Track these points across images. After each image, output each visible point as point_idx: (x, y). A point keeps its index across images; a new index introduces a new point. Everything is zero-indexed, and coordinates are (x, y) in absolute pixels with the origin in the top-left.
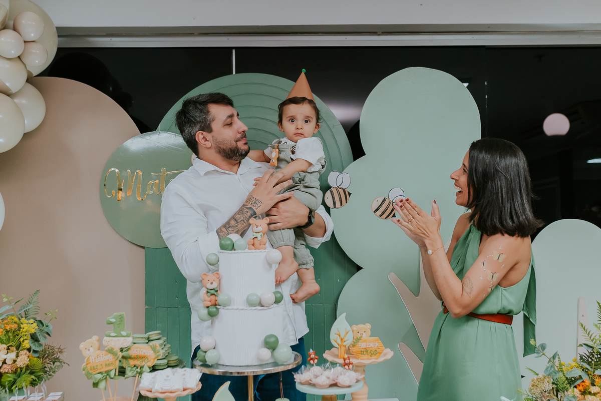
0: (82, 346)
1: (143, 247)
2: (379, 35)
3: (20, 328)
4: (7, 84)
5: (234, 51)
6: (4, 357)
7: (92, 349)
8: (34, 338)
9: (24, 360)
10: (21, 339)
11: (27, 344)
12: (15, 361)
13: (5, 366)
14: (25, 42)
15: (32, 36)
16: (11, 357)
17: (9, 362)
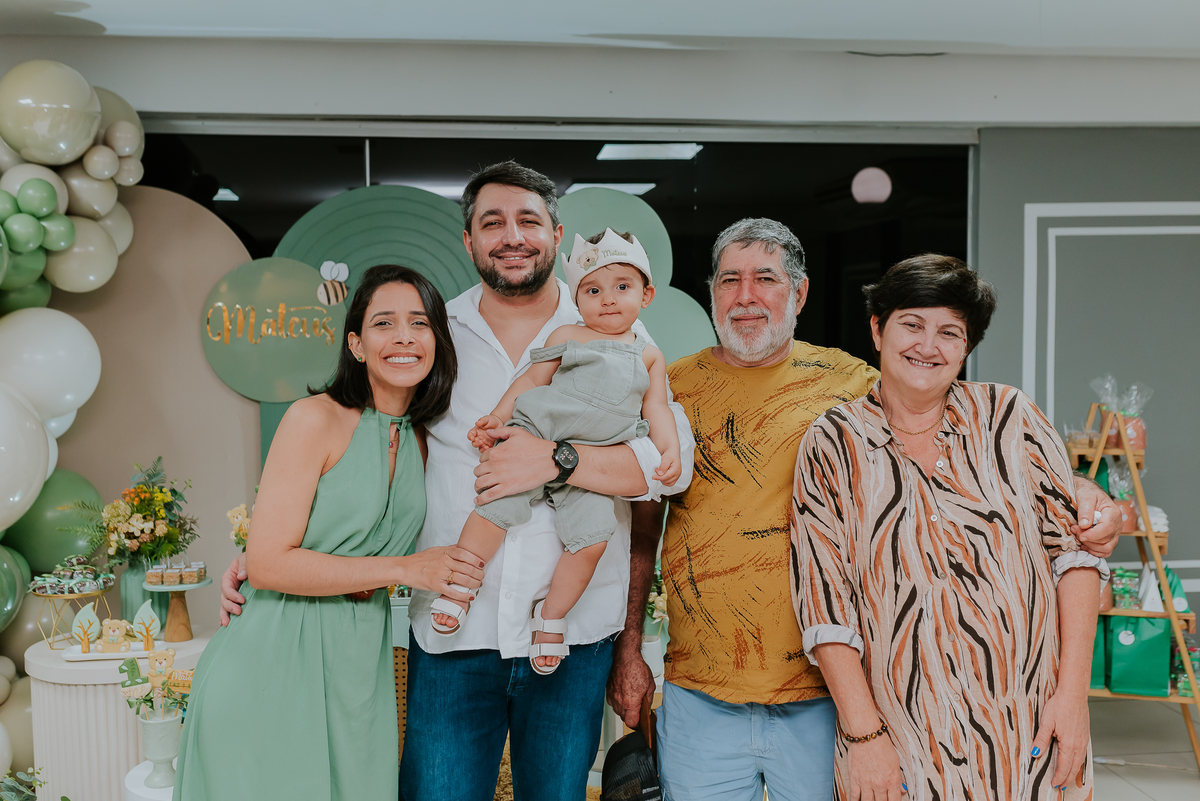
0: (229, 514)
1: (258, 402)
2: (558, 125)
3: (152, 499)
4: (96, 208)
5: (367, 143)
6: (142, 526)
7: (240, 517)
8: (168, 506)
9: (162, 529)
10: (157, 509)
11: (163, 513)
12: (152, 531)
13: (143, 535)
14: (120, 158)
15: (127, 150)
16: (149, 526)
17: (147, 531)
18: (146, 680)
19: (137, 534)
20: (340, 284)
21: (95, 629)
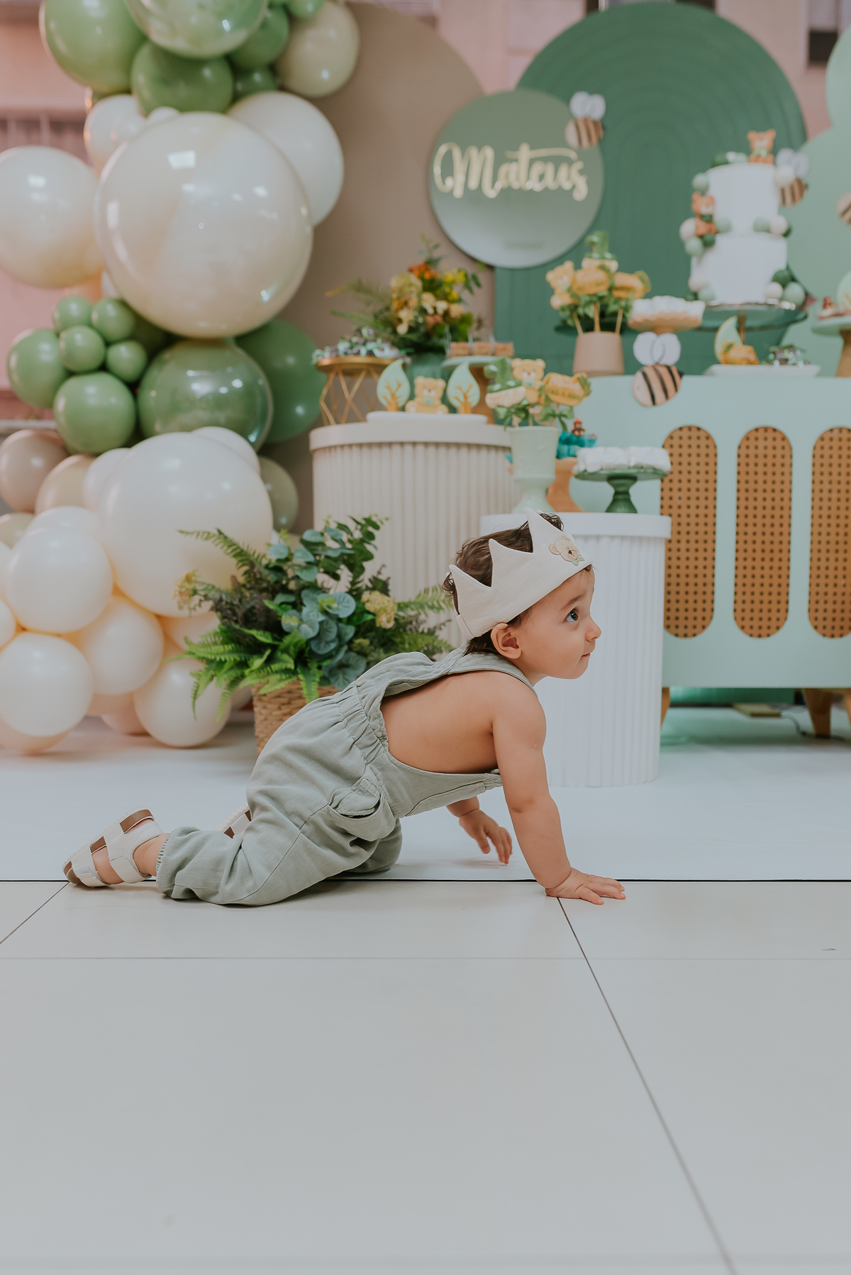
6: (434, 305)
10: (447, 291)
11: (455, 296)
12: (446, 311)
13: (436, 314)
16: (442, 306)
17: (440, 311)
18: (519, 384)
19: (431, 311)
20: (595, 123)
21: (405, 390)
